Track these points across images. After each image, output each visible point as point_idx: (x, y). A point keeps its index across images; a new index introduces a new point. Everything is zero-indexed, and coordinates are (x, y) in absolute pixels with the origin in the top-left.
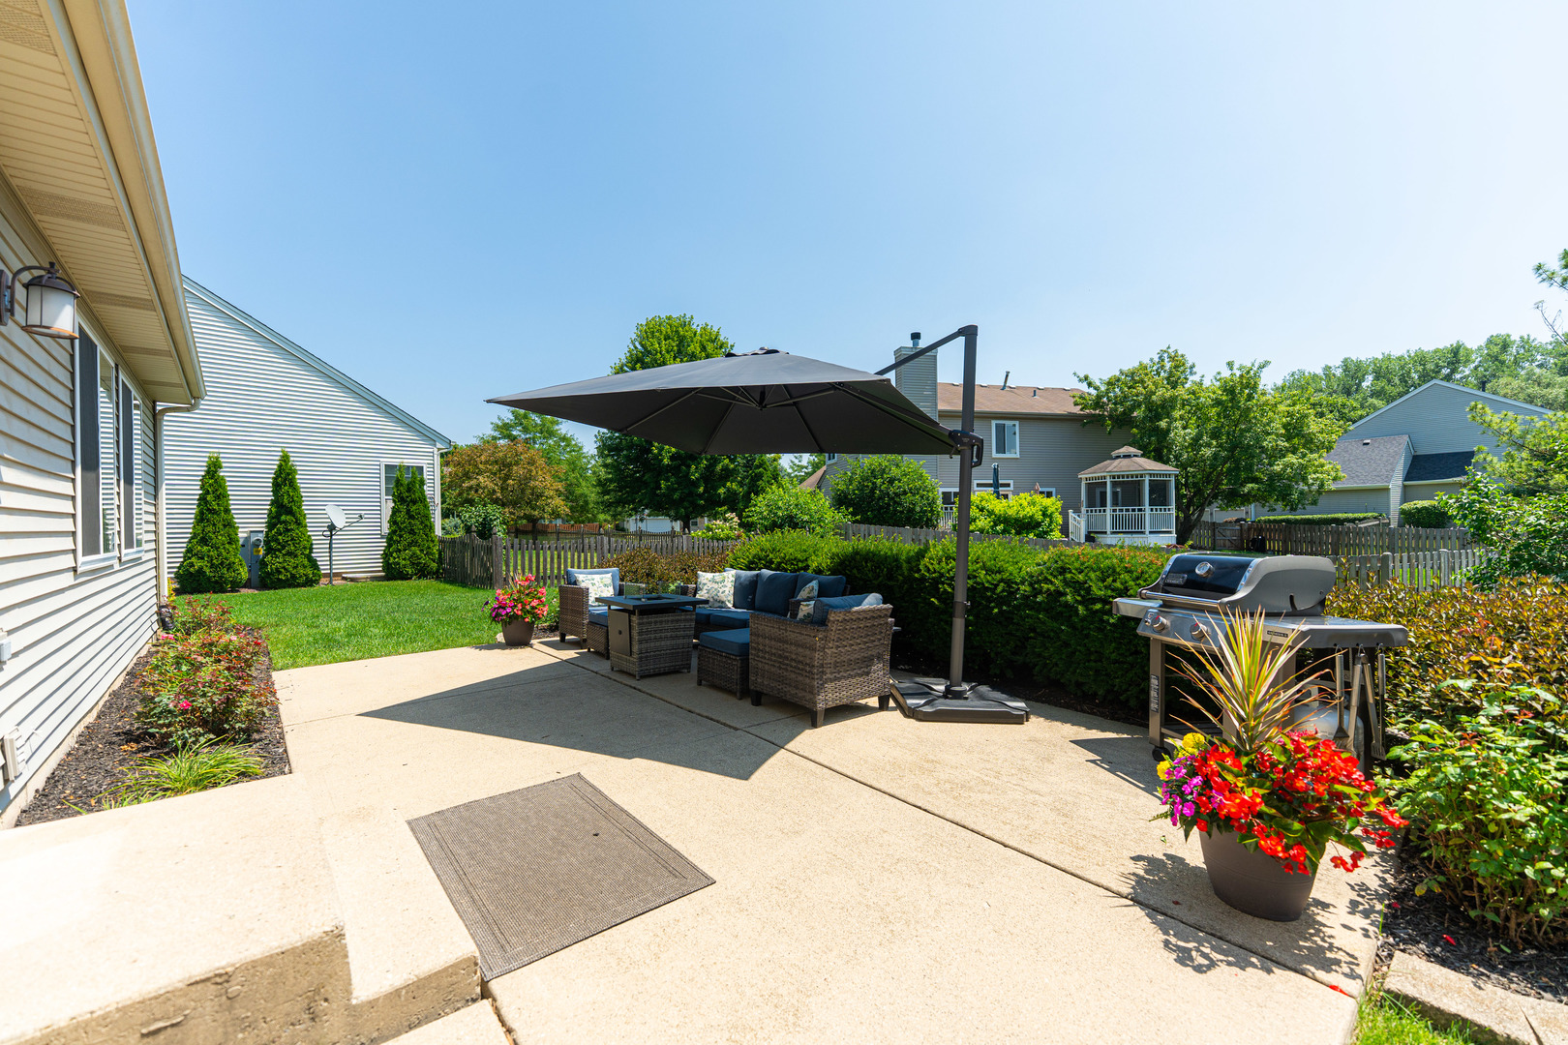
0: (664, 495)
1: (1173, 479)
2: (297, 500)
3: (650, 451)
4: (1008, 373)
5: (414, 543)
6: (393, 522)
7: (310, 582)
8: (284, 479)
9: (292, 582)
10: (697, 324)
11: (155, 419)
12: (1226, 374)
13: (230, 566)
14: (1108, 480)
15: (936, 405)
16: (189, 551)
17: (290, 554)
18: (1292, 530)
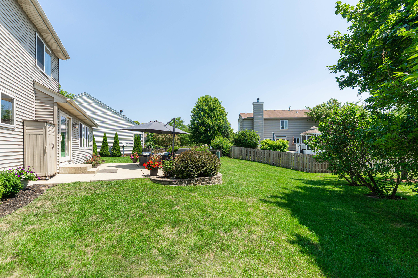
0: (202, 139)
2: (118, 141)
3: (199, 129)
4: (290, 106)
5: (138, 149)
6: (134, 145)
7: (119, 156)
8: (116, 137)
9: (116, 156)
10: (213, 97)
11: (92, 129)
12: (346, 105)
13: (107, 152)
14: (306, 136)
15: (263, 116)
16: (101, 150)
17: (116, 151)
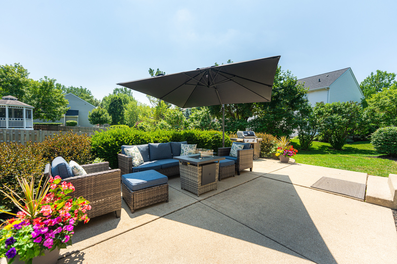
1: (32, 110)
12: (44, 79)
14: (6, 107)
18: (51, 127)
